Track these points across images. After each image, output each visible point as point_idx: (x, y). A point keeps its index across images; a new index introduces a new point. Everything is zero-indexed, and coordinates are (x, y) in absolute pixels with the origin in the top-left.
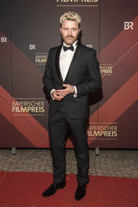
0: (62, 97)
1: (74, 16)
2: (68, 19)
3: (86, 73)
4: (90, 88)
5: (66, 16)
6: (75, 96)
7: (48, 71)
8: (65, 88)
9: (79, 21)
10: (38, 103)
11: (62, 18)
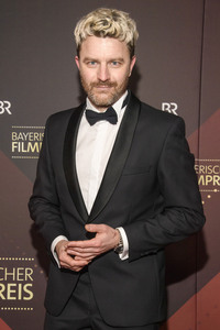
0: (84, 262)
1: (116, 25)
2: (98, 33)
3: (156, 186)
4: (167, 234)
5: (92, 24)
6: (123, 257)
7: (44, 180)
8: (91, 235)
9: (130, 38)
10: (16, 273)
11: (81, 29)
